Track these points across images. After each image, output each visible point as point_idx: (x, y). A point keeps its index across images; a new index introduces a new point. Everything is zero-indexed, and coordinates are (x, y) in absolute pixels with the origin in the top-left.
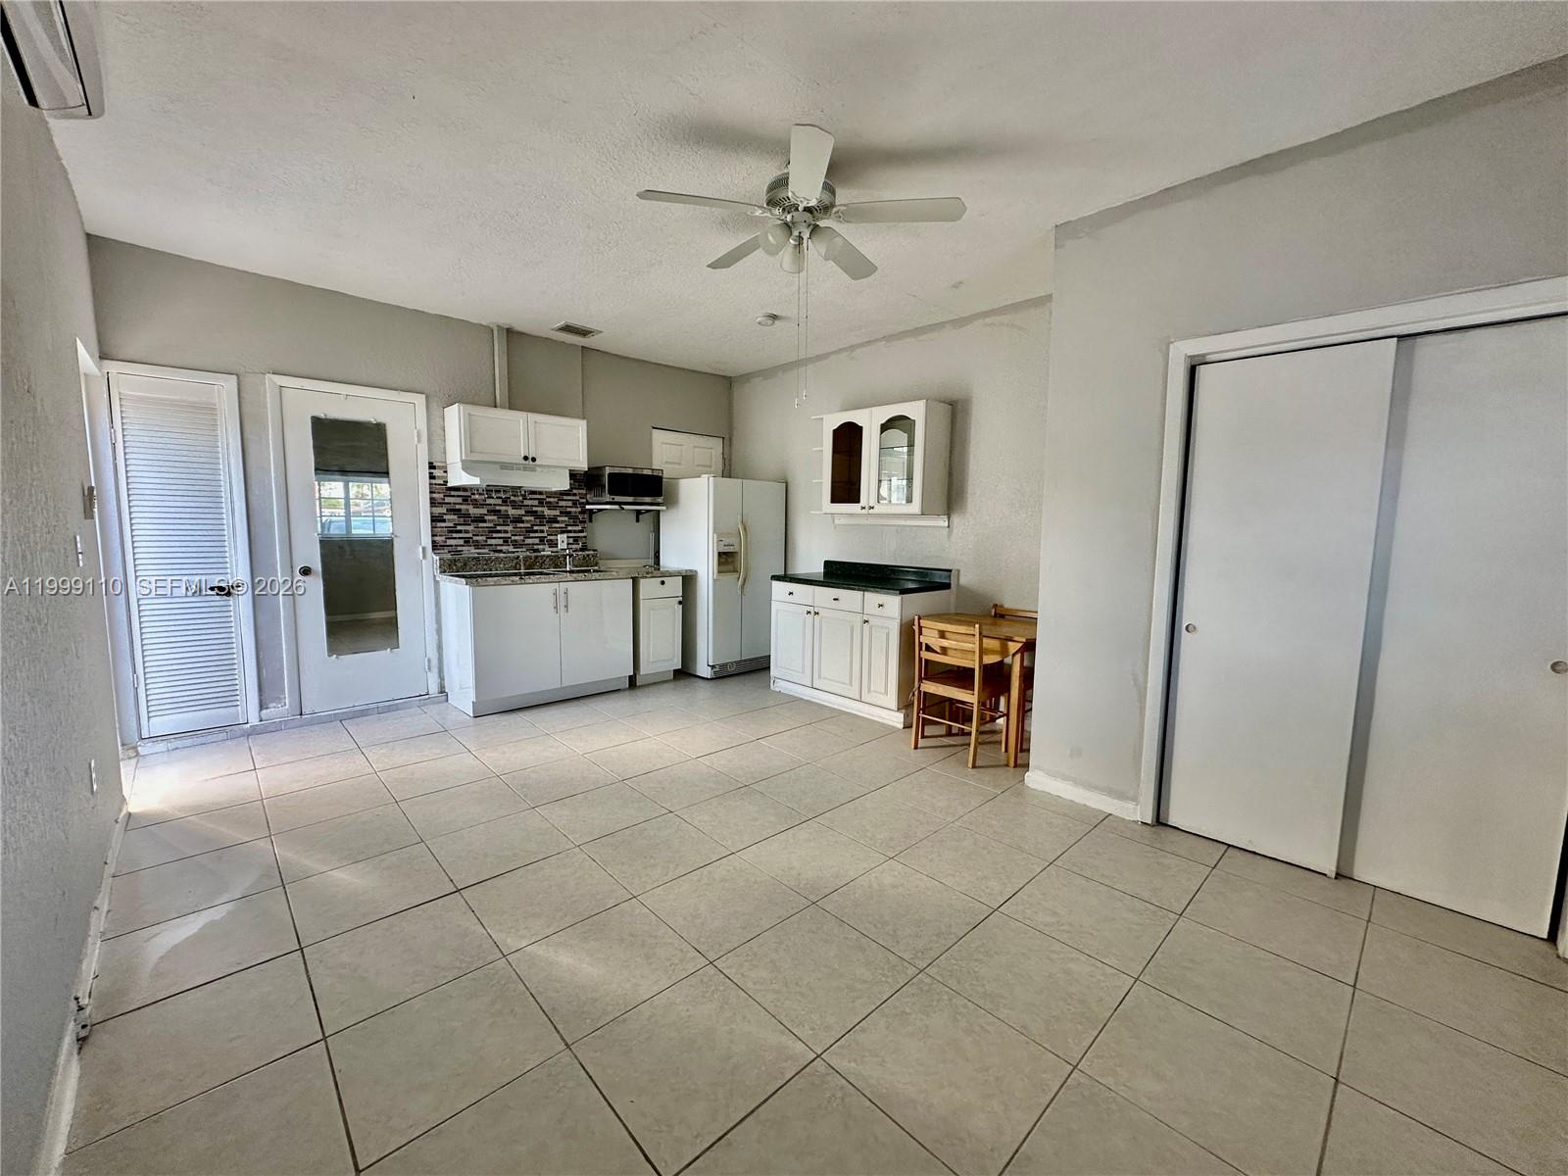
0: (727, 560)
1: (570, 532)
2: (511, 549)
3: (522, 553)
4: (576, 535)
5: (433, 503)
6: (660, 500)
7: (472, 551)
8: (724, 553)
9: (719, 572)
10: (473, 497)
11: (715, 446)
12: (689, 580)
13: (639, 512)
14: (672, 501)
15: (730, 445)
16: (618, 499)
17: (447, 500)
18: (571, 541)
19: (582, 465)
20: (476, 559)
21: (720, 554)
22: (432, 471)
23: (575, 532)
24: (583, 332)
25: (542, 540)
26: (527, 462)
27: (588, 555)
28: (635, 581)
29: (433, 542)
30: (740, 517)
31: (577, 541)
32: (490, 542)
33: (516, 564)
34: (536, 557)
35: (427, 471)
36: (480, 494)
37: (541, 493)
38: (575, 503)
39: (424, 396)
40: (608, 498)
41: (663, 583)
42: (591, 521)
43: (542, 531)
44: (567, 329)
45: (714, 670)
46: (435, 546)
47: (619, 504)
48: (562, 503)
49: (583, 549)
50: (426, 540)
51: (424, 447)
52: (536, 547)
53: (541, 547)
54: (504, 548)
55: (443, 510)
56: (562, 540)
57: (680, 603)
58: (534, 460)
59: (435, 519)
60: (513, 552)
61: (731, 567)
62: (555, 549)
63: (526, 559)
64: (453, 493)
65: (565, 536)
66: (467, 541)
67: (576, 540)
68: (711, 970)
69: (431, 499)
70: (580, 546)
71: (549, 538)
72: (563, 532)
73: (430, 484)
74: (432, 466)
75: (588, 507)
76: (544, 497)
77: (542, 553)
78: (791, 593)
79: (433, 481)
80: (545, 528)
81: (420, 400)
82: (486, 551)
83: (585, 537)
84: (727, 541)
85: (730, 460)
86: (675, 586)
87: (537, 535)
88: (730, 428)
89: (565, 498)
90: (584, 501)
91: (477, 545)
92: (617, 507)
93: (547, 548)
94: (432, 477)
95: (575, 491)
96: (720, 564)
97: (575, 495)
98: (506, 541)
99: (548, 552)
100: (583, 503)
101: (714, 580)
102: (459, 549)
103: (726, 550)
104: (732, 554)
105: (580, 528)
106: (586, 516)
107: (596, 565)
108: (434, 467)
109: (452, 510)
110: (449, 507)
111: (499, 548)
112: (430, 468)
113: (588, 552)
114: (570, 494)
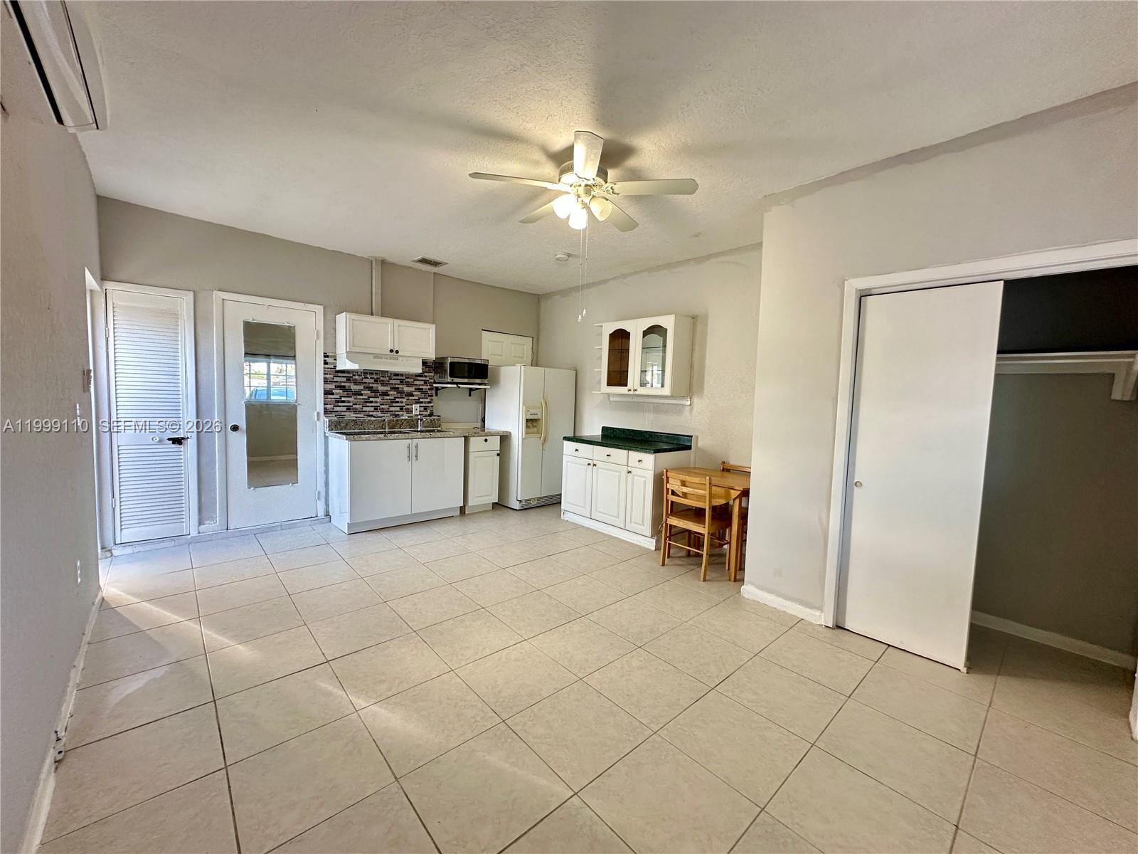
0: (531, 423)
1: (422, 402)
2: (380, 414)
3: (387, 417)
4: (427, 405)
5: (326, 381)
6: (486, 381)
7: (352, 416)
8: (531, 420)
9: (526, 433)
10: (354, 377)
11: (528, 342)
12: (505, 438)
13: (471, 390)
14: (495, 382)
15: (537, 343)
16: (456, 380)
17: (336, 379)
18: (422, 409)
19: (431, 356)
20: (355, 421)
21: (527, 420)
22: (326, 359)
23: (425, 402)
24: (436, 264)
25: (401, 408)
26: (392, 354)
27: (434, 420)
28: (466, 438)
29: (325, 408)
30: (542, 395)
32: (365, 409)
33: (383, 425)
34: (397, 421)
35: (322, 359)
36: (359, 375)
37: (402, 375)
38: (426, 382)
39: (322, 307)
40: (449, 380)
41: (486, 440)
42: (437, 395)
43: (402, 402)
44: (424, 261)
45: (522, 503)
46: (326, 412)
47: (457, 383)
48: (416, 383)
49: (430, 415)
50: (320, 408)
51: (321, 343)
52: (397, 413)
53: (400, 413)
54: (374, 414)
55: (332, 386)
56: (416, 409)
57: (498, 455)
58: (397, 352)
59: (327, 393)
60: (381, 417)
61: (535, 429)
62: (410, 415)
63: (390, 422)
64: (340, 374)
65: (418, 405)
66: (349, 408)
67: (426, 408)
68: (503, 726)
69: (324, 378)
70: (428, 413)
71: (407, 407)
72: (417, 403)
73: (324, 368)
75: (435, 385)
76: (404, 378)
77: (402, 417)
78: (577, 450)
79: (327, 366)
80: (404, 400)
81: (319, 309)
82: (362, 415)
83: (432, 406)
84: (532, 411)
85: (537, 353)
86: (495, 443)
87: (398, 404)
88: (538, 331)
89: (419, 378)
90: (432, 381)
91: (355, 412)
92: (455, 386)
93: (405, 414)
94: (326, 363)
95: (426, 374)
96: (527, 427)
97: (426, 377)
98: (376, 408)
99: (405, 416)
100: (431, 383)
101: (523, 439)
102: (343, 414)
103: (532, 417)
104: (536, 420)
105: (429, 400)
106: (434, 392)
107: (439, 427)
108: (327, 357)
109: (339, 387)
110: (337, 384)
111: (371, 413)
112: (325, 357)
113: (434, 417)
114: (422, 376)
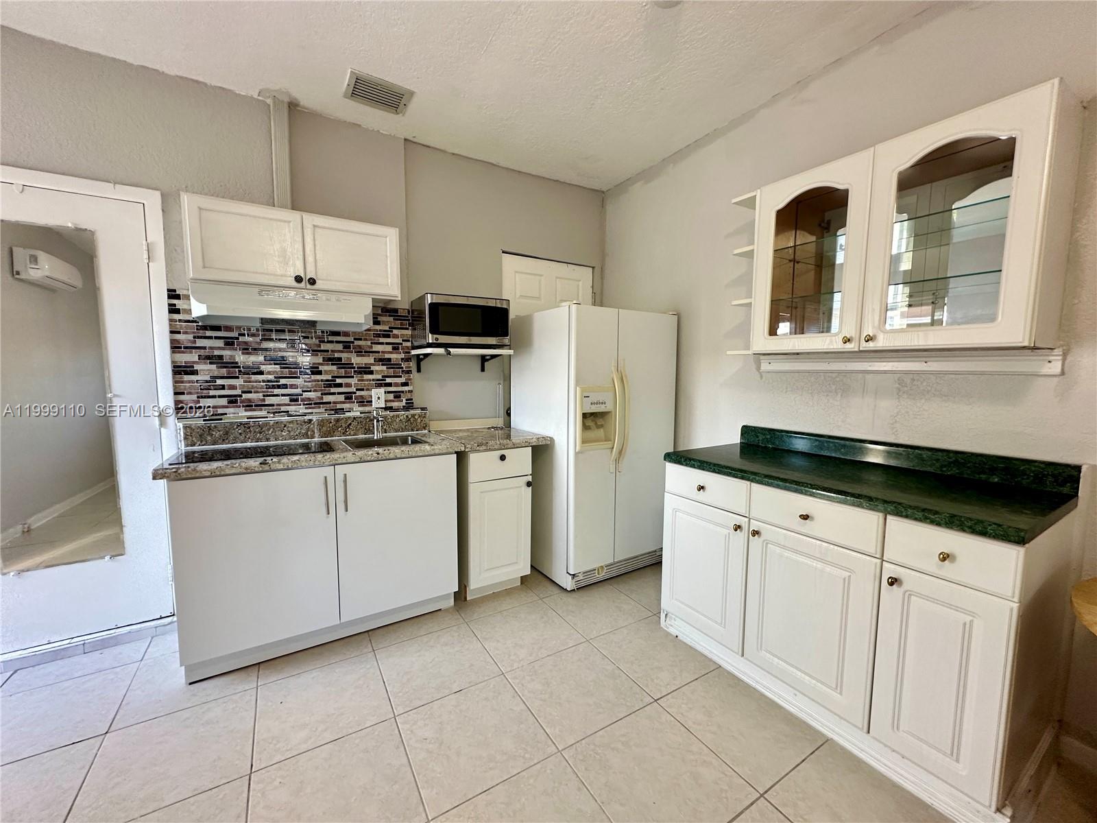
0: (593, 420)
1: (390, 385)
2: (302, 409)
3: (317, 415)
4: (400, 389)
5: (175, 347)
6: (506, 341)
7: (242, 414)
8: (592, 414)
9: (584, 442)
10: (241, 339)
11: (584, 277)
12: (542, 451)
13: (484, 359)
14: (523, 343)
15: (602, 278)
16: (444, 339)
17: (200, 343)
18: (391, 396)
20: (245, 426)
21: (585, 416)
22: (174, 302)
23: (396, 385)
24: (393, 101)
25: (348, 397)
26: (302, 285)
27: (413, 416)
28: (461, 458)
29: (177, 402)
30: (614, 364)
31: (400, 397)
32: (269, 400)
33: (308, 429)
34: (338, 420)
35: (165, 301)
36: (253, 335)
38: (396, 348)
39: (158, 194)
40: (430, 338)
41: (503, 458)
42: (419, 370)
43: (348, 385)
45: (576, 579)
47: (446, 346)
48: (376, 348)
49: (406, 408)
50: (166, 399)
51: (159, 267)
52: (339, 406)
53: (346, 406)
54: (291, 409)
55: (192, 357)
56: (379, 397)
57: (529, 484)
58: (312, 282)
59: (179, 371)
60: (304, 414)
61: (601, 433)
62: (367, 409)
63: (321, 423)
64: (208, 333)
65: (382, 390)
66: (233, 401)
67: (397, 396)
69: (172, 341)
70: (404, 403)
71: (359, 393)
72: (380, 386)
73: (171, 320)
74: (173, 294)
75: (414, 352)
77: (348, 414)
78: (701, 488)
79: (176, 317)
80: (353, 381)
81: (151, 198)
82: (263, 413)
83: (410, 392)
84: (594, 398)
85: (602, 293)
86: (521, 460)
87: (340, 390)
88: (603, 255)
89: (382, 340)
90: (409, 344)
91: (249, 406)
92: (441, 351)
93: (356, 407)
94: (173, 310)
95: (395, 332)
96: (585, 427)
97: (396, 336)
98: (294, 399)
99: (356, 411)
100: (407, 347)
101: (576, 454)
102: (220, 411)
103: (594, 409)
104: (603, 415)
105: (403, 380)
106: (413, 364)
107: (425, 428)
108: (178, 297)
109: (208, 357)
110: (202, 352)
111: (283, 408)
112: (170, 297)
113: (412, 412)
114: (388, 336)
